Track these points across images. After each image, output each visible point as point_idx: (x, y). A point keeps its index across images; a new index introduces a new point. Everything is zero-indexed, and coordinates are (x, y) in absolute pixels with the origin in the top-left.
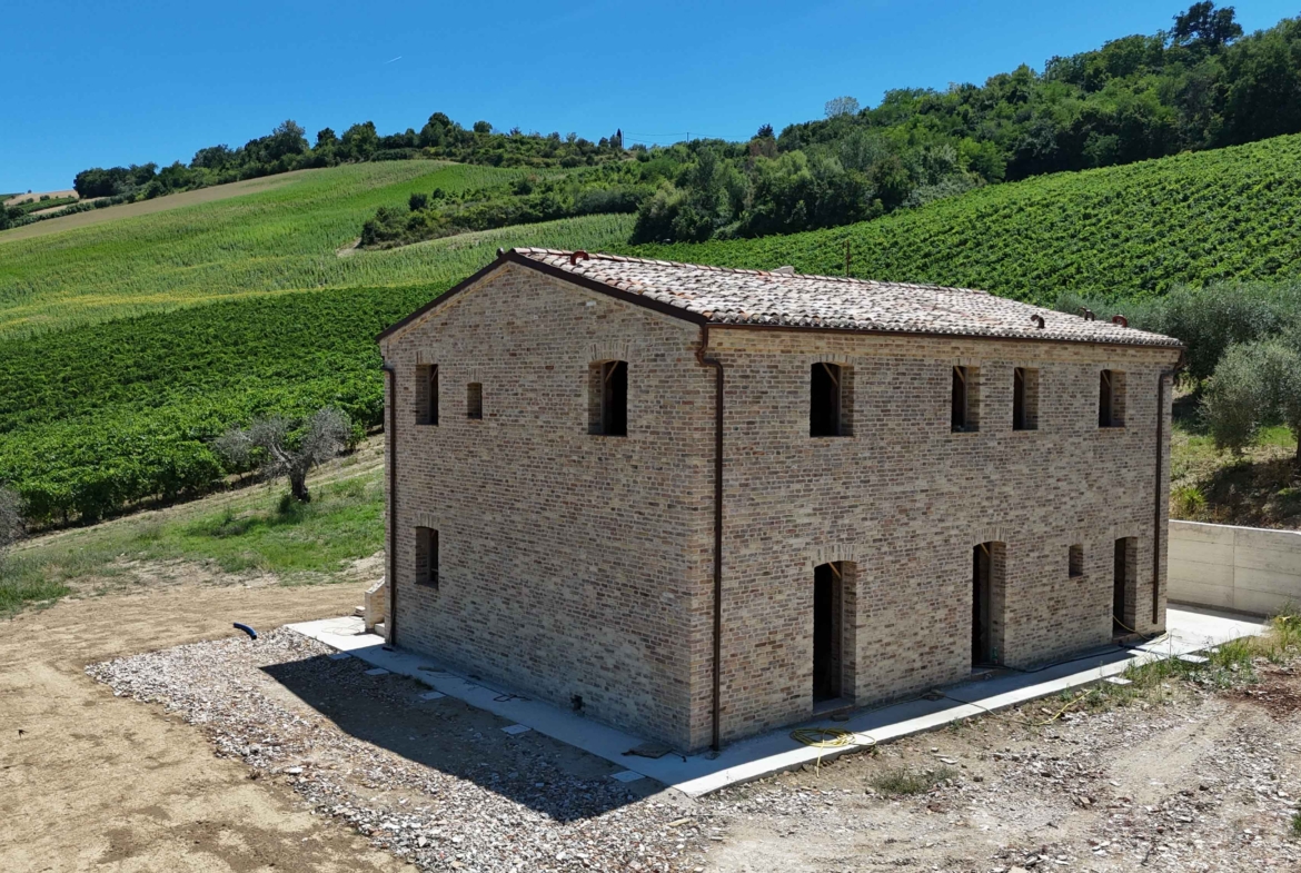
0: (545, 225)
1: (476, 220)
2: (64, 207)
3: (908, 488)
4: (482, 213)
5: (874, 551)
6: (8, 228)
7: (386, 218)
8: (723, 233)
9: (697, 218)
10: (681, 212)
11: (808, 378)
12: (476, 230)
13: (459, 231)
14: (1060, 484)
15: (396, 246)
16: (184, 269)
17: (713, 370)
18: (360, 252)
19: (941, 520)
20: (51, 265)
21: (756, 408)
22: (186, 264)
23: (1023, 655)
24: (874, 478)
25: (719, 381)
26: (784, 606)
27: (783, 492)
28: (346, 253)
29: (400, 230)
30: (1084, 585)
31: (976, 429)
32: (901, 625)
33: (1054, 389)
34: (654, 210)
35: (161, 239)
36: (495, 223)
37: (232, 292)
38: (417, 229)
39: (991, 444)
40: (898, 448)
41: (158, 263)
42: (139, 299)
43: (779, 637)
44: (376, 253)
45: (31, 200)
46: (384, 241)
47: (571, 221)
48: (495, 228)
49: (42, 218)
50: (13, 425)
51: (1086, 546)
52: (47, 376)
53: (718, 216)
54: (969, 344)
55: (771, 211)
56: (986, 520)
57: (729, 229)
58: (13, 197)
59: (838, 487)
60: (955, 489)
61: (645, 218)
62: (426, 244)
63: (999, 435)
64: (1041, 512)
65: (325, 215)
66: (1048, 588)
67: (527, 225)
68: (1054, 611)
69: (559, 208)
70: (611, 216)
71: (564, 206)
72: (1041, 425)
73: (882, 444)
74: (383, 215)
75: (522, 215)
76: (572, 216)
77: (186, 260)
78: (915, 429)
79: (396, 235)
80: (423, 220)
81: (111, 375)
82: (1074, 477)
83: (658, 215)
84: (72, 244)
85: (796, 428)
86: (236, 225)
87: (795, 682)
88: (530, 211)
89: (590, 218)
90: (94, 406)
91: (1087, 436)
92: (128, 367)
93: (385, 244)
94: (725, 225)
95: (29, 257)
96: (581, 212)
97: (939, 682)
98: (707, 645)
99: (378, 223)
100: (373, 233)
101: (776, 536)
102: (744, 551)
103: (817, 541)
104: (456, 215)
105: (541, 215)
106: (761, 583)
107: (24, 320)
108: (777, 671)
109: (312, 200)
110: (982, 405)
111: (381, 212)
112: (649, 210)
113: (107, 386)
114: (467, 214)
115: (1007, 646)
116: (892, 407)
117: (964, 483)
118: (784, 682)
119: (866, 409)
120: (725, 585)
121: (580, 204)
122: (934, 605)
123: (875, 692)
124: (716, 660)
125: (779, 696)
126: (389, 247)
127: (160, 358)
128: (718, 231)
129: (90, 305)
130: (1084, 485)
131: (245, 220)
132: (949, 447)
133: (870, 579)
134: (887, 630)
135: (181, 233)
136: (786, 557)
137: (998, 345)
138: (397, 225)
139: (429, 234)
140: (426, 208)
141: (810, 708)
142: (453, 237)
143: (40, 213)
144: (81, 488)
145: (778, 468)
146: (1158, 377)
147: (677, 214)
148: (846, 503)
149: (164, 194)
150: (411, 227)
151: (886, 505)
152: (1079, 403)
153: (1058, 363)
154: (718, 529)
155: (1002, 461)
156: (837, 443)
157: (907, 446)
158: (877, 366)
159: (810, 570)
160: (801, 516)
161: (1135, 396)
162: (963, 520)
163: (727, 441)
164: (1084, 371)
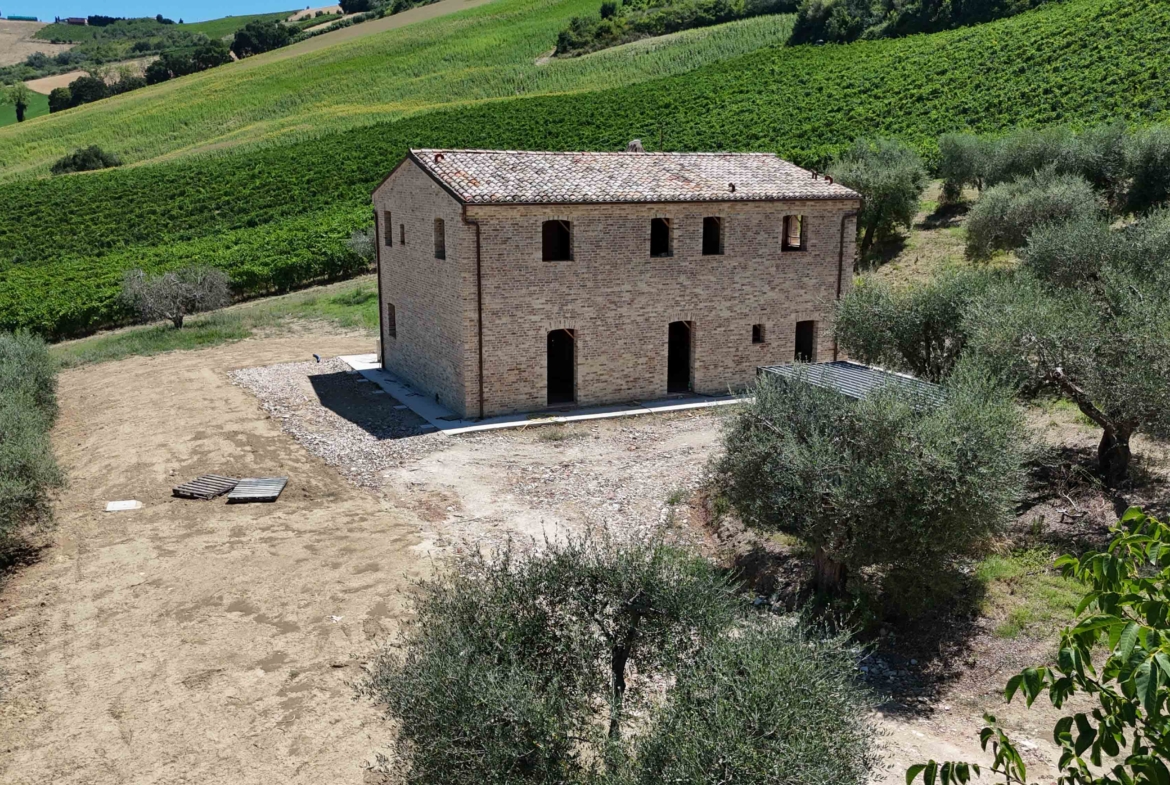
0: (715, 28)
1: (655, 26)
2: (329, 24)
3: (616, 289)
4: (661, 19)
5: (590, 324)
6: (289, 44)
7: (578, 27)
8: (871, 32)
9: (848, 19)
10: (835, 13)
11: (540, 229)
12: (655, 36)
13: (639, 37)
14: (744, 287)
15: (585, 53)
16: (414, 80)
17: (475, 228)
18: (555, 60)
19: (642, 308)
20: (315, 79)
21: (504, 246)
22: (416, 75)
23: (710, 387)
24: (590, 284)
25: (478, 233)
26: (527, 351)
27: (524, 291)
28: (543, 62)
29: (589, 39)
30: (765, 349)
31: (672, 255)
32: (612, 365)
33: (738, 229)
34: (810, 12)
35: (398, 53)
36: (672, 28)
37: (448, 101)
38: (604, 37)
39: (683, 264)
40: (608, 267)
41: (395, 74)
42: (377, 108)
43: (523, 366)
44: (568, 60)
45: (309, 16)
46: (575, 49)
47: (740, 23)
48: (671, 33)
49: (313, 34)
50: (271, 217)
51: (768, 325)
52: (297, 178)
53: (871, 15)
54: (661, 206)
55: (918, 10)
56: (679, 308)
57: (877, 29)
58: (295, 13)
59: (564, 289)
60: (653, 290)
61: (802, 20)
62: (609, 51)
63: (690, 258)
64: (728, 304)
65: (530, 26)
66: (734, 349)
67: (700, 29)
68: (739, 363)
69: (731, 11)
70: (777, 17)
71: (735, 9)
72: (727, 251)
73: (596, 265)
74: (575, 25)
75: (696, 19)
76: (740, 17)
77: (416, 72)
78: (622, 256)
79: (586, 43)
80: (609, 28)
81: (341, 178)
82: (757, 283)
83: (814, 17)
84: (331, 60)
85: (532, 257)
86: (458, 37)
87: (535, 390)
88: (704, 15)
89: (759, 19)
90: (326, 203)
91: (770, 257)
92: (353, 171)
93: (576, 52)
94: (874, 25)
95: (299, 72)
96: (750, 14)
97: (641, 398)
98: (476, 368)
99: (571, 33)
100: (566, 43)
101: (519, 314)
102: (497, 322)
103: (549, 318)
104: (637, 23)
105: (714, 18)
106: (510, 338)
107: (292, 128)
108: (523, 384)
109: (520, 11)
110: (675, 241)
111: (574, 22)
112: (806, 11)
113: (336, 187)
114: (647, 21)
115: (696, 381)
116: (603, 244)
117: (661, 287)
118: (528, 389)
119: (583, 246)
120: (485, 338)
121: (749, 6)
122: (637, 355)
123: (593, 399)
124: (481, 375)
125: (524, 397)
126: (579, 55)
127: (377, 164)
128: (867, 31)
129: (340, 114)
130: (766, 288)
131: (462, 34)
132: (648, 266)
133: (587, 339)
134: (601, 367)
135: (413, 47)
136: (527, 325)
137: (685, 205)
138: (585, 34)
139: (614, 41)
140: (615, 15)
141: (546, 404)
142: (634, 43)
143: (312, 29)
144: (276, 270)
145: (521, 278)
146: (841, 218)
147: (831, 15)
148: (570, 298)
149: (406, 8)
150: (598, 35)
151: (600, 299)
152: (762, 237)
153: (743, 213)
154: (480, 310)
155: (693, 274)
156: (562, 265)
157: (615, 266)
158: (591, 221)
159: (544, 333)
160: (537, 304)
161: (817, 232)
162: (660, 308)
163: (485, 264)
164: (767, 217)
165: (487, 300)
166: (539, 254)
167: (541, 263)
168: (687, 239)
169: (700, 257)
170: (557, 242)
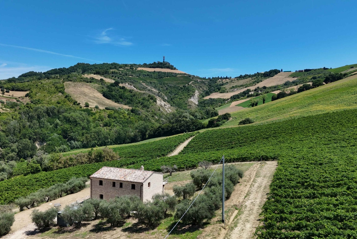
3: (108, 190)
5: (105, 194)
11: (99, 181)
14: (126, 193)
17: (91, 180)
19: (111, 193)
20: (324, 96)
21: (94, 183)
24: (105, 189)
26: (97, 196)
27: (97, 188)
31: (115, 187)
33: (124, 185)
35: (355, 86)
39: (117, 188)
41: (348, 94)
42: (329, 107)
54: (113, 180)
56: (116, 194)
60: (113, 191)
72: (123, 188)
73: (105, 187)
84: (333, 89)
91: (129, 190)
101: (96, 191)
102: (94, 192)
103: (100, 192)
106: (95, 194)
110: (116, 185)
116: (106, 184)
119: (104, 184)
120: (92, 194)
132: (112, 188)
133: (104, 196)
136: (97, 193)
143: (352, 73)
146: (140, 185)
148: (102, 190)
151: (106, 191)
152: (128, 186)
153: (125, 183)
154: (92, 190)
155: (118, 190)
156: (101, 186)
157: (108, 187)
158: (105, 181)
159: (99, 194)
160: (98, 190)
161: (137, 187)
162: (114, 194)
163: (92, 184)
164: (129, 184)
165: (92, 189)
166: (99, 184)
167: (99, 185)
168: (118, 185)
169: (119, 188)
170: (101, 183)
